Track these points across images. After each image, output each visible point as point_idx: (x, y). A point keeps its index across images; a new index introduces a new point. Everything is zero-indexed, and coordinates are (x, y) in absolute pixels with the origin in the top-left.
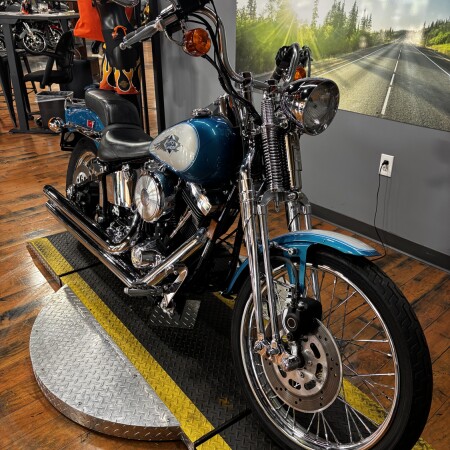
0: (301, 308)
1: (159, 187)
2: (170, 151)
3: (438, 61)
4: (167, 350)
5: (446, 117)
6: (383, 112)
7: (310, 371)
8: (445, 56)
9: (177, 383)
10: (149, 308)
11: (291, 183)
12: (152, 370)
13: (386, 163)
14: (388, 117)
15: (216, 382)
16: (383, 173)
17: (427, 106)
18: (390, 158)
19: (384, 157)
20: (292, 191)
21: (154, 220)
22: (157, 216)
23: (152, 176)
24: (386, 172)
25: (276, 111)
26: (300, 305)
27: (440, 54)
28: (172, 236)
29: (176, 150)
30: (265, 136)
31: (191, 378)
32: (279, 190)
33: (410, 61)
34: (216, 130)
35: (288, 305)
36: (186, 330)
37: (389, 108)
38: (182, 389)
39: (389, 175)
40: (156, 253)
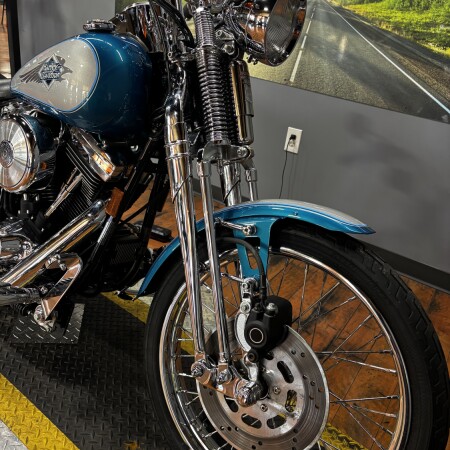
0: (272, 313)
1: (31, 139)
2: (49, 82)
3: (355, 24)
4: (42, 378)
5: (361, 87)
6: (292, 80)
7: (277, 401)
8: (363, 18)
9: (60, 427)
10: (9, 318)
11: (240, 133)
12: (20, 412)
13: (293, 137)
14: (297, 86)
15: (119, 417)
16: (290, 149)
17: (340, 75)
18: (298, 132)
19: (291, 131)
20: (241, 145)
21: (21, 188)
22: (25, 183)
23: (19, 121)
24: (293, 148)
25: (218, 28)
26: (270, 307)
27: (358, 15)
28: (48, 214)
29: (59, 79)
30: (202, 63)
31: (81, 416)
32: (224, 143)
33: (323, 22)
34: (124, 52)
35: (247, 308)
36: (67, 345)
37: (298, 75)
38: (68, 435)
39: (296, 152)
40: (24, 239)
